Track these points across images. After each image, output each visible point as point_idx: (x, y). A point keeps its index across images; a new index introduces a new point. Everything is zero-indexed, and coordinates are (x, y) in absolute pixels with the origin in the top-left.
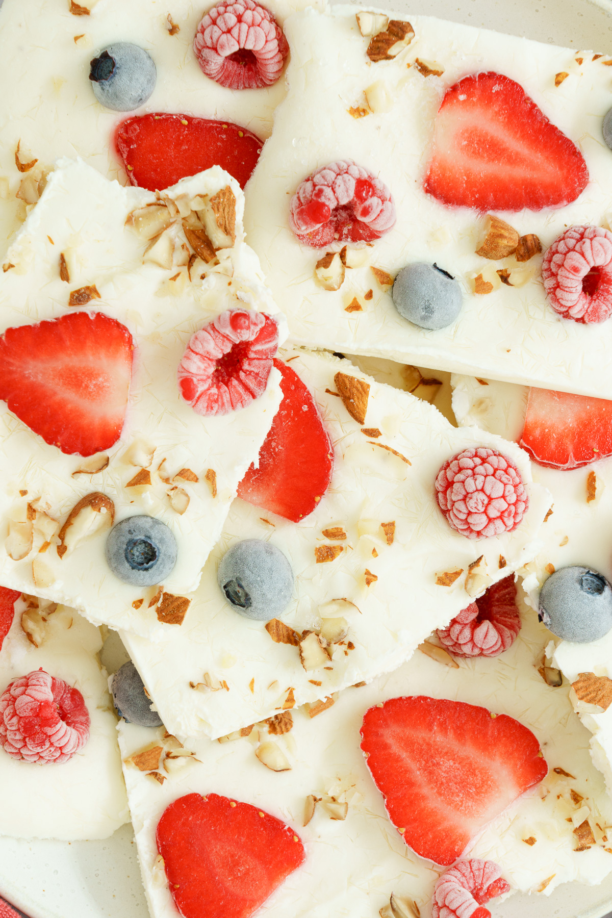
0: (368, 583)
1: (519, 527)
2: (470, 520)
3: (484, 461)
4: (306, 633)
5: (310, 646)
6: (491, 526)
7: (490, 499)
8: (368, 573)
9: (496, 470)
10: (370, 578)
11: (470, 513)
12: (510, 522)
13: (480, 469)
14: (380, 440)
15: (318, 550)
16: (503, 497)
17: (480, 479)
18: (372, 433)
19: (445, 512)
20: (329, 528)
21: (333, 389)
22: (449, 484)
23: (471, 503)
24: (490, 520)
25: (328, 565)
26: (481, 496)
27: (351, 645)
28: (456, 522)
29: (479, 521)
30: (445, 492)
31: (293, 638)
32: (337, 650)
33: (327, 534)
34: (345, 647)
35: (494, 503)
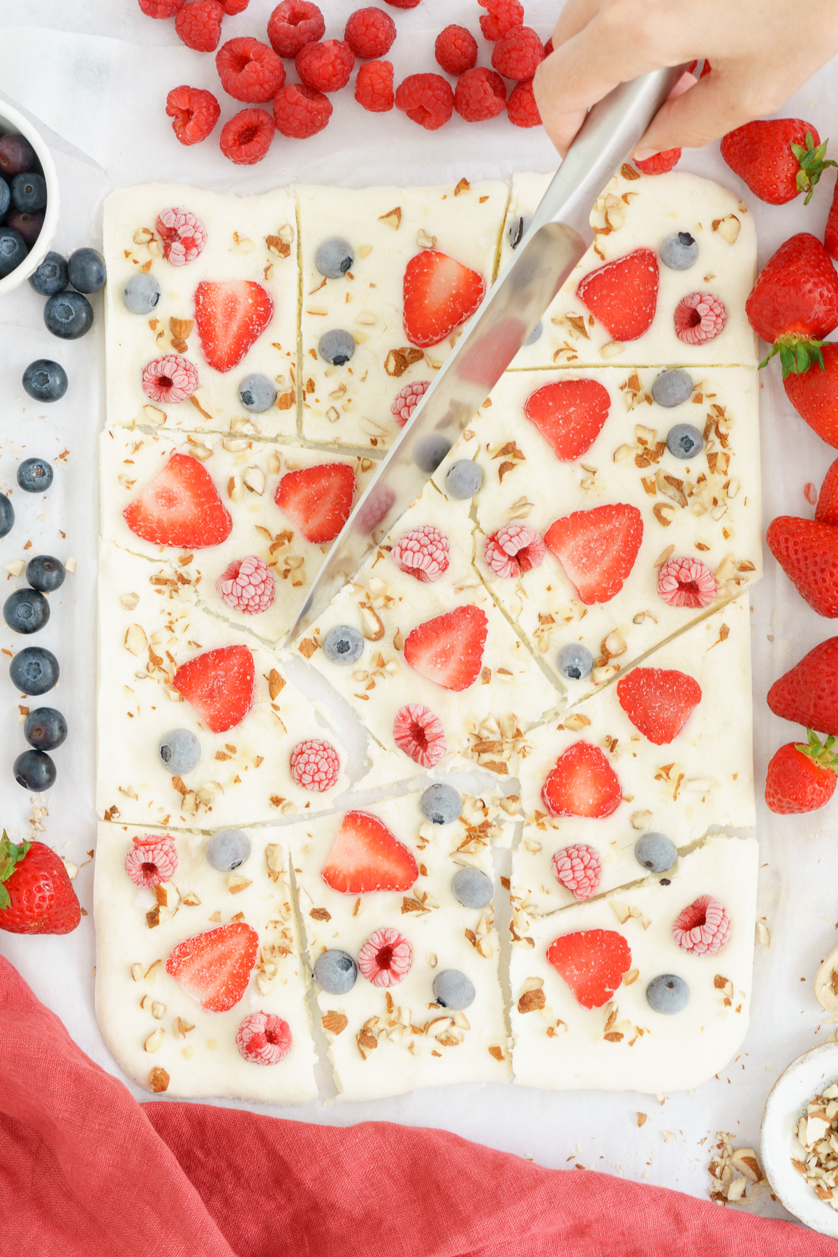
0: (235, 781)
1: (326, 792)
2: (303, 776)
3: (325, 749)
4: (191, 791)
5: (190, 799)
6: (312, 784)
7: (319, 770)
8: (238, 777)
9: (328, 757)
10: (237, 780)
11: (305, 772)
12: (322, 787)
13: (321, 753)
14: (278, 713)
15: (218, 753)
16: (326, 773)
17: (319, 758)
18: (276, 707)
19: (292, 766)
20: (230, 744)
21: (267, 676)
22: (302, 753)
23: (308, 768)
24: (313, 781)
25: (219, 762)
26: (315, 767)
27: (210, 809)
28: (295, 773)
29: (307, 779)
30: (297, 756)
31: (183, 791)
32: (202, 808)
33: (227, 746)
34: (207, 808)
35: (320, 773)
